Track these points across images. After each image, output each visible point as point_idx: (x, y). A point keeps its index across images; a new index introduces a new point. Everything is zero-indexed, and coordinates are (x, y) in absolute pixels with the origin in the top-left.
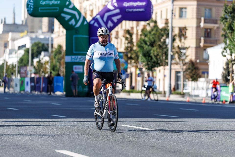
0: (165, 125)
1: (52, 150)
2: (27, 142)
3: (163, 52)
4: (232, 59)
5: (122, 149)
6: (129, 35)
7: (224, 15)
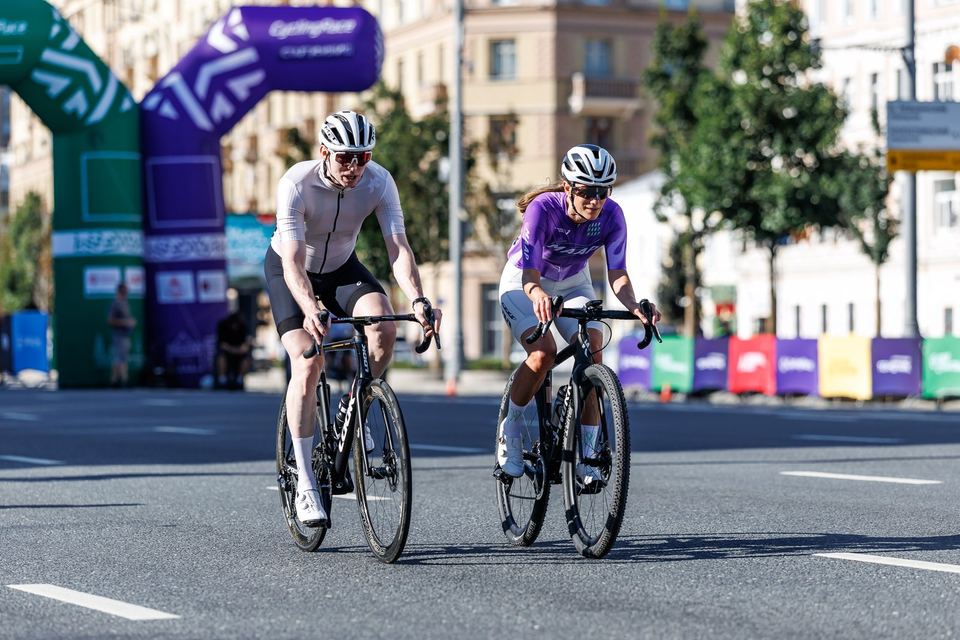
0: (432, 482)
3: (431, 211)
4: (693, 230)
5: (263, 574)
6: (298, 148)
7: (658, 64)
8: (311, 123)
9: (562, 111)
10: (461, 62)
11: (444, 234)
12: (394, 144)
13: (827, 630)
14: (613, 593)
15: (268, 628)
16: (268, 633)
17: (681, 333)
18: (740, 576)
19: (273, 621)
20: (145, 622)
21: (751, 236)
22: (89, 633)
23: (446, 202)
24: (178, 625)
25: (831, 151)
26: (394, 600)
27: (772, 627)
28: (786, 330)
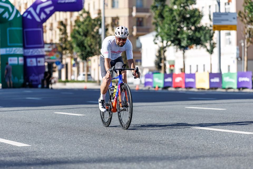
0: (96, 111)
3: (97, 42)
4: (164, 46)
5: (52, 134)
6: (63, 26)
7: (155, 3)
8: (66, 20)
9: (130, 16)
10: (104, 4)
11: (100, 47)
12: (87, 25)
13: (196, 147)
14: (141, 138)
15: (53, 148)
16: (53, 149)
17: (161, 72)
18: (174, 133)
19: (55, 146)
20: (22, 147)
21: (178, 47)
22: (8, 150)
23: (101, 39)
24: (30, 148)
25: (199, 25)
26: (86, 140)
27: (182, 146)
28: (187, 71)
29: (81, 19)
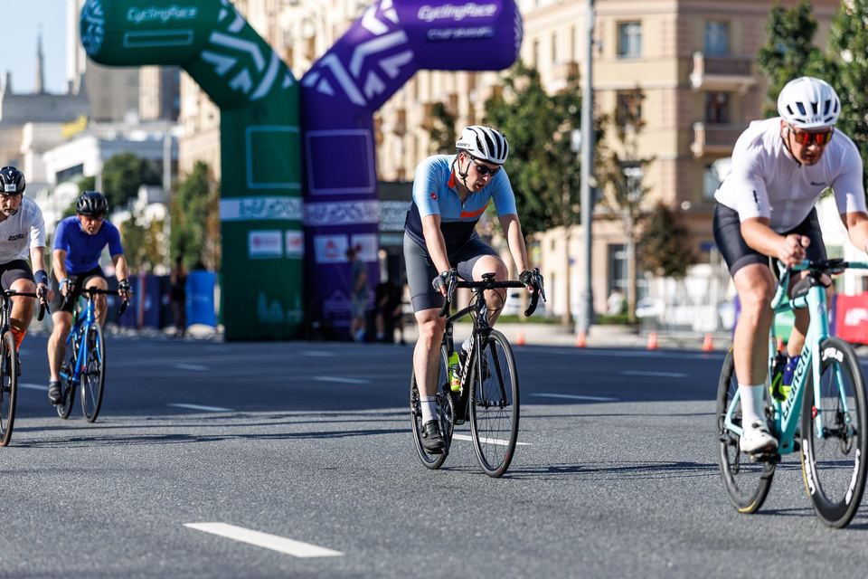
0: (568, 429)
1: (173, 522)
2: (86, 499)
3: (565, 178)
5: (418, 513)
6: (442, 121)
7: (773, 43)
8: (454, 98)
9: (684, 86)
10: (592, 42)
11: (575, 199)
12: (529, 117)
15: (424, 564)
16: (424, 569)
19: (428, 558)
20: (311, 559)
22: (261, 569)
23: (578, 170)
24: (342, 562)
26: (539, 538)
29: (509, 97)
